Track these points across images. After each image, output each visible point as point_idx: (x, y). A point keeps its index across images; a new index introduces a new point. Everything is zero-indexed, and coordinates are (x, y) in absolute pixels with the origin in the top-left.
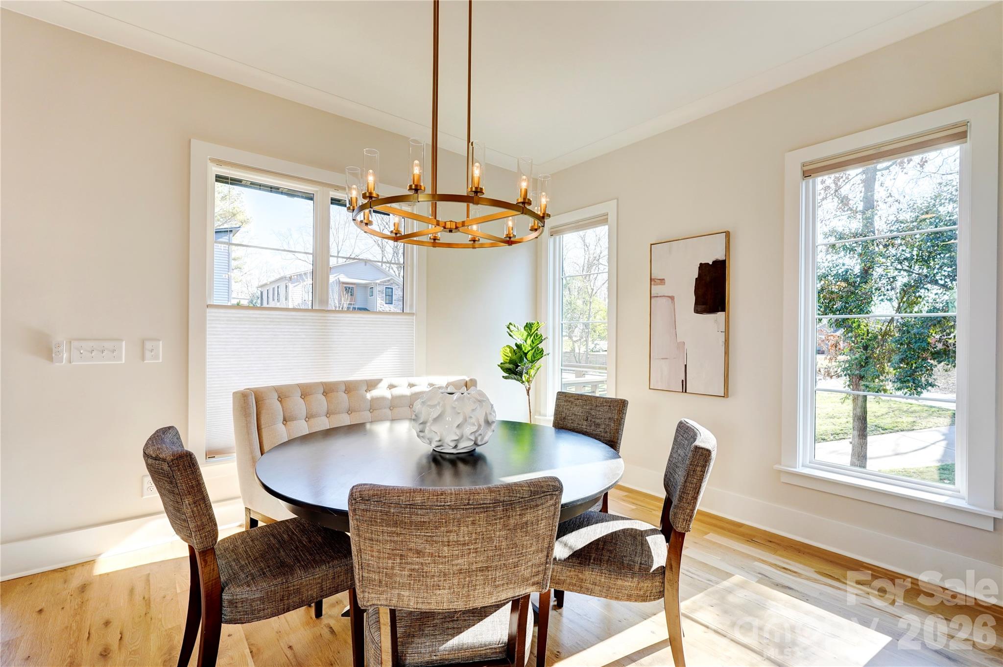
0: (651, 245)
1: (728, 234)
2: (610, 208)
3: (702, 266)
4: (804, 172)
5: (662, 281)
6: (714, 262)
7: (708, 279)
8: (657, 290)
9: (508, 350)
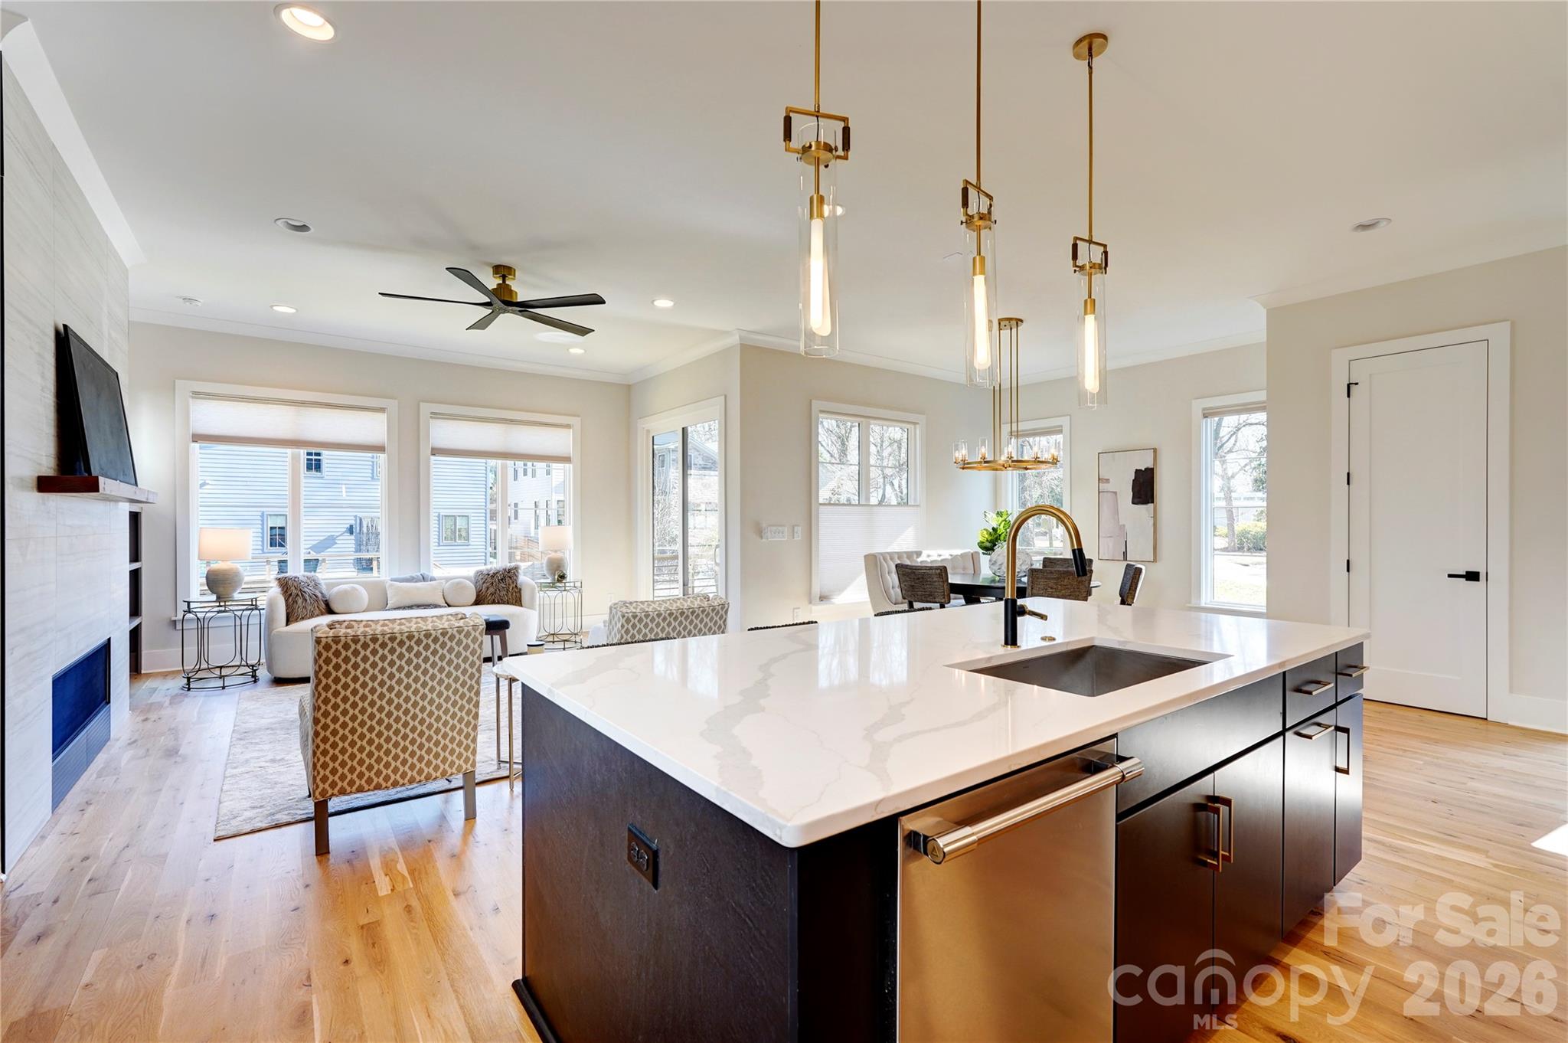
0: (1099, 453)
1: (1155, 450)
2: (1064, 422)
3: (1137, 471)
4: (1204, 414)
5: (1107, 481)
6: (1145, 469)
7: (1141, 480)
8: (1103, 486)
9: (985, 532)
